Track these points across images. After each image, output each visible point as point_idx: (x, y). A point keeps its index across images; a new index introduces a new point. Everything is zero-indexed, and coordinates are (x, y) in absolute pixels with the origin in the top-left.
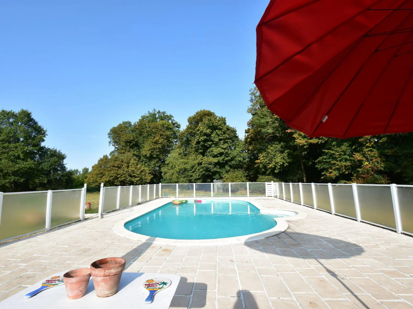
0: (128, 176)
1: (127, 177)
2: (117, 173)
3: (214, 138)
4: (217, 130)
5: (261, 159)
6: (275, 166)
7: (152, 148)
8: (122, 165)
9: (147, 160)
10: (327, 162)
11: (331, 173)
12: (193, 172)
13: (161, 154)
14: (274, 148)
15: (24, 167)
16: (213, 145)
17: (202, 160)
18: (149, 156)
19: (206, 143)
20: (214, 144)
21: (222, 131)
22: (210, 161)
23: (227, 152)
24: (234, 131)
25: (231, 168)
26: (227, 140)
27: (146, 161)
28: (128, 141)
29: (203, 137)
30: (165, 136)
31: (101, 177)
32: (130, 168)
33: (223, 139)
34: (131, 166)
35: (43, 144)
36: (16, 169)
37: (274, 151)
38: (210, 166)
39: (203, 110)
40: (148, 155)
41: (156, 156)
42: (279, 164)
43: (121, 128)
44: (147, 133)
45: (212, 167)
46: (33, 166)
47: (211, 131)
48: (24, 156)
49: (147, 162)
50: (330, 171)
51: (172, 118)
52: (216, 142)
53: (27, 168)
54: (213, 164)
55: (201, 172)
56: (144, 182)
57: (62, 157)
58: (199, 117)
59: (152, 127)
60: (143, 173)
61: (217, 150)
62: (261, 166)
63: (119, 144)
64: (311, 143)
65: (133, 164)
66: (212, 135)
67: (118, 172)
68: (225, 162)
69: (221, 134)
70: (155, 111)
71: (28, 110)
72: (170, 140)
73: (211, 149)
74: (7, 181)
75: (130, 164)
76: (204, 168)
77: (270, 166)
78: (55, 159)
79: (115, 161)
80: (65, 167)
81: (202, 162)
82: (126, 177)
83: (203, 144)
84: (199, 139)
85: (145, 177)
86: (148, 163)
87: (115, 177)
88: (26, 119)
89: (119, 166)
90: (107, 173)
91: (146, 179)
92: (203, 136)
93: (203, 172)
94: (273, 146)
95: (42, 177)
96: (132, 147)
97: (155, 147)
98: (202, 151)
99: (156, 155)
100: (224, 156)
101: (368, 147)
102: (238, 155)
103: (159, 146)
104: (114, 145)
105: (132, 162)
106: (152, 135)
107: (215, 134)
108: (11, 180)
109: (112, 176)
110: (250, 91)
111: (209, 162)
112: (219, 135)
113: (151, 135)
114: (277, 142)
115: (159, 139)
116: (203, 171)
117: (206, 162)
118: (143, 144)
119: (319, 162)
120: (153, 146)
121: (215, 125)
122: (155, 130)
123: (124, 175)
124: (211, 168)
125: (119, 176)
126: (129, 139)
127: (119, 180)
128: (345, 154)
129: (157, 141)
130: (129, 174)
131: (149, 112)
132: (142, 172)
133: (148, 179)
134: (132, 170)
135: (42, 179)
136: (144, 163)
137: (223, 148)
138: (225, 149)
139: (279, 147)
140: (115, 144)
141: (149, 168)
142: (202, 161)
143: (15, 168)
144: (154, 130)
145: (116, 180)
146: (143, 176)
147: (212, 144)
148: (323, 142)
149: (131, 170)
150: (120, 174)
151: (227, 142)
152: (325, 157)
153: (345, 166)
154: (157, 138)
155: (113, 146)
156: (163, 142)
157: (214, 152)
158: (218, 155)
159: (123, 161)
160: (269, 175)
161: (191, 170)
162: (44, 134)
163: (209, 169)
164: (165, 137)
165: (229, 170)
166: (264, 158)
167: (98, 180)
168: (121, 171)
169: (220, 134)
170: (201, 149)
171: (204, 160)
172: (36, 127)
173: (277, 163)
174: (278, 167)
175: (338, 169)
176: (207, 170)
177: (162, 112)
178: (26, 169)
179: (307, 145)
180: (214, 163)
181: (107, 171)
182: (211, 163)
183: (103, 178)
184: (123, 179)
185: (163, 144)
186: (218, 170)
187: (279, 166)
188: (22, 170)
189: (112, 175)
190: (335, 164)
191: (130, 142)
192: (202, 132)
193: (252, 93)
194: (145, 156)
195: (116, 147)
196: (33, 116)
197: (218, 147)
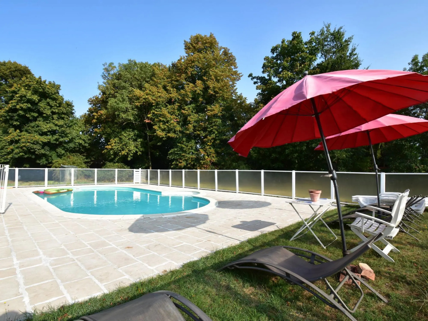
3: (44, 109)
4: (48, 99)
5: (113, 145)
6: (127, 153)
10: (178, 154)
11: (181, 163)
14: (128, 135)
16: (41, 119)
17: (20, 136)
19: (27, 114)
20: (43, 117)
21: (56, 102)
22: (35, 139)
23: (64, 131)
24: (70, 105)
25: (66, 151)
26: (63, 116)
29: (26, 104)
33: (58, 113)
37: (127, 138)
38: (35, 146)
42: (132, 152)
45: (38, 147)
47: (39, 98)
50: (181, 161)
52: (47, 115)
54: (41, 144)
55: (17, 154)
58: (9, 71)
61: (48, 126)
62: (112, 152)
64: (169, 137)
66: (41, 105)
68: (59, 144)
69: (56, 105)
73: (36, 123)
76: (24, 148)
77: (123, 152)
81: (19, 140)
83: (22, 113)
84: (15, 106)
93: (21, 154)
94: (127, 133)
98: (19, 123)
100: (59, 135)
101: (208, 145)
102: (78, 137)
107: (45, 104)
110: (104, 65)
111: (34, 141)
112: (51, 107)
114: (131, 130)
116: (20, 152)
117: (28, 141)
119: (171, 153)
124: (36, 148)
128: (192, 149)
137: (56, 125)
138: (61, 126)
139: (132, 134)
142: (20, 138)
147: (38, 117)
148: (178, 137)
151: (63, 118)
152: (176, 149)
153: (192, 158)
157: (42, 128)
158: (49, 134)
160: (118, 162)
163: (32, 151)
165: (64, 154)
166: (116, 144)
169: (53, 105)
170: (16, 120)
171: (24, 136)
173: (130, 151)
174: (131, 155)
175: (186, 160)
176: (29, 151)
179: (165, 137)
180: (42, 142)
182: (37, 142)
186: (46, 153)
187: (132, 153)
190: (184, 156)
193: (105, 68)
197: (49, 123)
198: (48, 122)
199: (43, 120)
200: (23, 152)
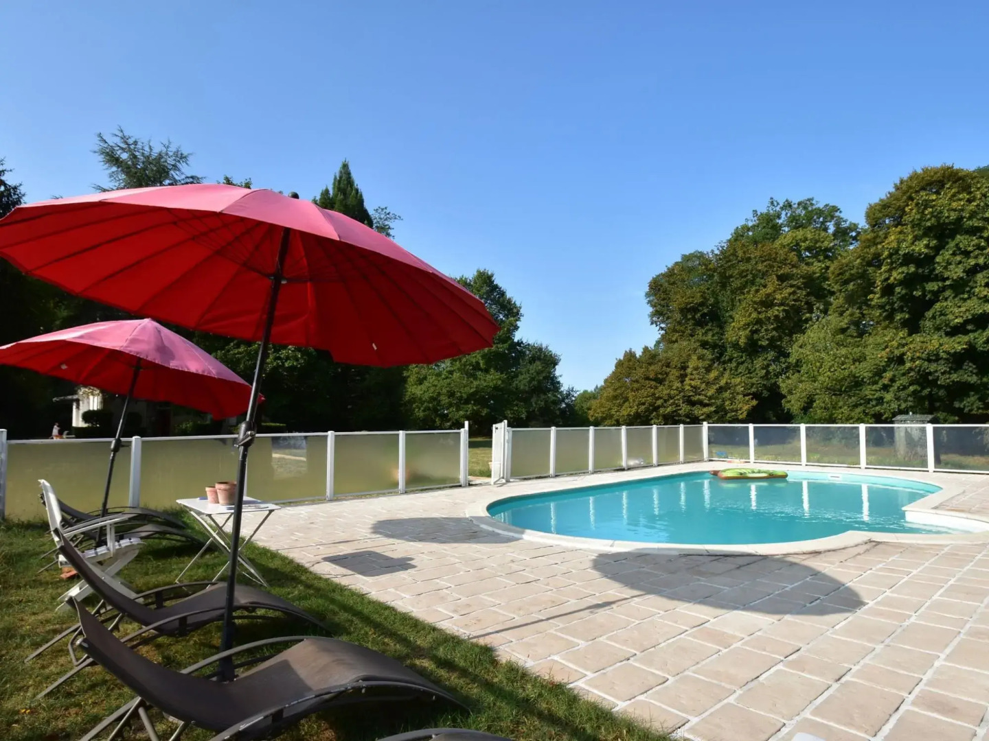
0: (683, 403)
1: (681, 405)
2: (654, 394)
3: (946, 268)
4: (958, 236)
7: (754, 319)
8: (667, 374)
9: (744, 354)
12: (886, 388)
13: (786, 335)
15: (486, 386)
16: (948, 293)
17: (903, 346)
18: (745, 343)
19: (916, 289)
20: (950, 287)
22: (931, 348)
27: (742, 357)
28: (689, 306)
29: (900, 270)
30: (801, 277)
31: (621, 405)
32: (687, 381)
34: (692, 374)
35: (517, 337)
36: (472, 390)
38: (933, 367)
39: (923, 169)
40: (742, 341)
41: (767, 342)
43: (671, 275)
44: (742, 277)
45: (942, 368)
46: (500, 382)
47: (934, 243)
48: (486, 363)
49: (742, 363)
51: (837, 214)
52: (955, 279)
53: (491, 387)
54: (945, 359)
55: (903, 389)
56: (730, 417)
57: (551, 361)
59: (755, 258)
60: (727, 394)
61: (963, 309)
63: (668, 318)
65: (696, 369)
66: (938, 259)
67: (656, 391)
70: (775, 203)
71: (487, 269)
72: (826, 287)
73: (937, 306)
74: (461, 413)
75: (689, 371)
76: (913, 373)
78: (538, 365)
79: (650, 364)
80: (559, 383)
81: (904, 354)
82: (678, 405)
83: (904, 292)
84: (887, 279)
85: (731, 404)
86: (746, 365)
87: (650, 405)
88: (485, 289)
89: (659, 376)
90: (631, 395)
91: (736, 411)
92: (902, 265)
93: (912, 388)
95: (517, 405)
96: (700, 323)
97: (762, 316)
98: (908, 316)
99: (768, 339)
103: (776, 313)
104: (656, 322)
105: (691, 365)
106: (758, 280)
107: (951, 252)
108: (467, 411)
109: (644, 404)
111: (928, 354)
112: (967, 254)
113: (753, 283)
115: (774, 291)
116: (909, 385)
117: (918, 354)
118: (732, 310)
120: (754, 315)
121: (947, 221)
122: (766, 266)
123: (671, 401)
124: (936, 371)
125: (659, 402)
126: (691, 303)
127: (661, 412)
129: (771, 298)
130: (684, 396)
131: (755, 212)
132: (721, 390)
133: (741, 409)
134: (692, 387)
135: (517, 410)
136: (734, 364)
140: (658, 318)
141: (751, 378)
142: (904, 350)
143: (471, 388)
144: (760, 267)
145: (654, 413)
146: (727, 403)
147: (941, 290)
149: (690, 385)
150: (661, 398)
154: (769, 290)
155: (654, 325)
156: (787, 299)
157: (951, 317)
158: (969, 327)
159: (670, 363)
161: (876, 383)
162: (517, 313)
163: (930, 378)
164: (799, 282)
167: (613, 412)
168: (663, 391)
169: (970, 249)
170: (901, 310)
171: (912, 345)
172: (504, 301)
176: (925, 379)
177: (799, 204)
178: (489, 390)
180: (948, 353)
181: (632, 390)
182: (937, 355)
183: (624, 408)
184: (669, 409)
185: (788, 305)
186: (969, 379)
188: (483, 392)
189: (643, 400)
191: (694, 310)
192: (897, 251)
194: (736, 346)
195: (663, 325)
196: (498, 281)
197: (969, 298)
198: (966, 296)
199: (953, 295)
200: (916, 384)
